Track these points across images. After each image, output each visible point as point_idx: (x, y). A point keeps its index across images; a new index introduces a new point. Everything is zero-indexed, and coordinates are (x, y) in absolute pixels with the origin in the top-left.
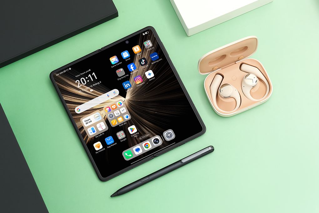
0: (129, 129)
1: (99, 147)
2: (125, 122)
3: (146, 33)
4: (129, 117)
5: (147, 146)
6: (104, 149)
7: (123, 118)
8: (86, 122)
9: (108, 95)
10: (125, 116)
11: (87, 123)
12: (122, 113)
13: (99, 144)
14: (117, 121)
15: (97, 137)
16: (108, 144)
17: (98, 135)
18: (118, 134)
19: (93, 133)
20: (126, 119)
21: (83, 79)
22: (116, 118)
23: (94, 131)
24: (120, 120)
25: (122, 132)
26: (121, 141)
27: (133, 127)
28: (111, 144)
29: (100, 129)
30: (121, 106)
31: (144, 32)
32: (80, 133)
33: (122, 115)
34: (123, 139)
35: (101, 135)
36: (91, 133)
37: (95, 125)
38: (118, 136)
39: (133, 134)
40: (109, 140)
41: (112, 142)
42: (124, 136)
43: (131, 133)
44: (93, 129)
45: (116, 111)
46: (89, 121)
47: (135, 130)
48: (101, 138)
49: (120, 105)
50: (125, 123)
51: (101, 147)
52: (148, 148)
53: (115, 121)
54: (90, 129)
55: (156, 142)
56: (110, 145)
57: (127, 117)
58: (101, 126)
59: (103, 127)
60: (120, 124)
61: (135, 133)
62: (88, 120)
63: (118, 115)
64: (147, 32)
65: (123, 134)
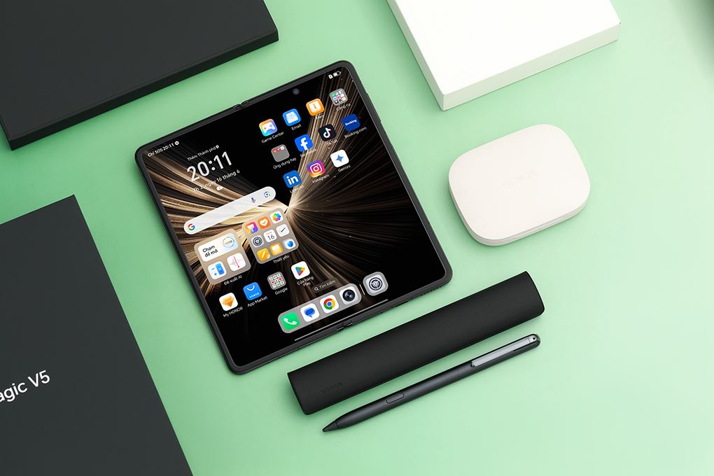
0: (293, 268)
1: (230, 304)
2: (286, 255)
3: (335, 74)
4: (294, 245)
5: (330, 304)
6: (241, 308)
7: (282, 246)
8: (207, 252)
9: (252, 199)
10: (286, 243)
11: (207, 255)
12: (281, 235)
13: (231, 298)
14: (270, 252)
15: (228, 282)
16: (250, 297)
17: (229, 280)
18: (270, 279)
19: (219, 276)
20: (289, 248)
21: (202, 166)
22: (268, 246)
23: (221, 272)
24: (277, 250)
25: (279, 275)
26: (277, 293)
27: (303, 265)
28: (256, 299)
29: (234, 268)
30: (279, 221)
31: (332, 73)
32: (193, 274)
33: (280, 241)
34: (282, 288)
35: (236, 279)
36: (214, 276)
37: (224, 258)
38: (271, 283)
39: (302, 279)
40: (253, 291)
41: (259, 294)
42: (283, 283)
43: (297, 277)
44: (219, 267)
45: (267, 232)
46: (213, 250)
47: (307, 272)
48: (235, 285)
49: (277, 220)
50: (285, 257)
51: (235, 304)
52: (331, 308)
53: (265, 251)
54: (214, 266)
55: (348, 297)
56: (253, 301)
57: (291, 244)
58: (235, 262)
59: (239, 263)
60: (276, 259)
61: (306, 278)
62: (210, 249)
63: (272, 240)
64: (338, 73)
65: (280, 279)
